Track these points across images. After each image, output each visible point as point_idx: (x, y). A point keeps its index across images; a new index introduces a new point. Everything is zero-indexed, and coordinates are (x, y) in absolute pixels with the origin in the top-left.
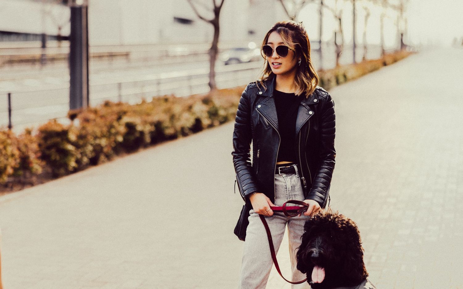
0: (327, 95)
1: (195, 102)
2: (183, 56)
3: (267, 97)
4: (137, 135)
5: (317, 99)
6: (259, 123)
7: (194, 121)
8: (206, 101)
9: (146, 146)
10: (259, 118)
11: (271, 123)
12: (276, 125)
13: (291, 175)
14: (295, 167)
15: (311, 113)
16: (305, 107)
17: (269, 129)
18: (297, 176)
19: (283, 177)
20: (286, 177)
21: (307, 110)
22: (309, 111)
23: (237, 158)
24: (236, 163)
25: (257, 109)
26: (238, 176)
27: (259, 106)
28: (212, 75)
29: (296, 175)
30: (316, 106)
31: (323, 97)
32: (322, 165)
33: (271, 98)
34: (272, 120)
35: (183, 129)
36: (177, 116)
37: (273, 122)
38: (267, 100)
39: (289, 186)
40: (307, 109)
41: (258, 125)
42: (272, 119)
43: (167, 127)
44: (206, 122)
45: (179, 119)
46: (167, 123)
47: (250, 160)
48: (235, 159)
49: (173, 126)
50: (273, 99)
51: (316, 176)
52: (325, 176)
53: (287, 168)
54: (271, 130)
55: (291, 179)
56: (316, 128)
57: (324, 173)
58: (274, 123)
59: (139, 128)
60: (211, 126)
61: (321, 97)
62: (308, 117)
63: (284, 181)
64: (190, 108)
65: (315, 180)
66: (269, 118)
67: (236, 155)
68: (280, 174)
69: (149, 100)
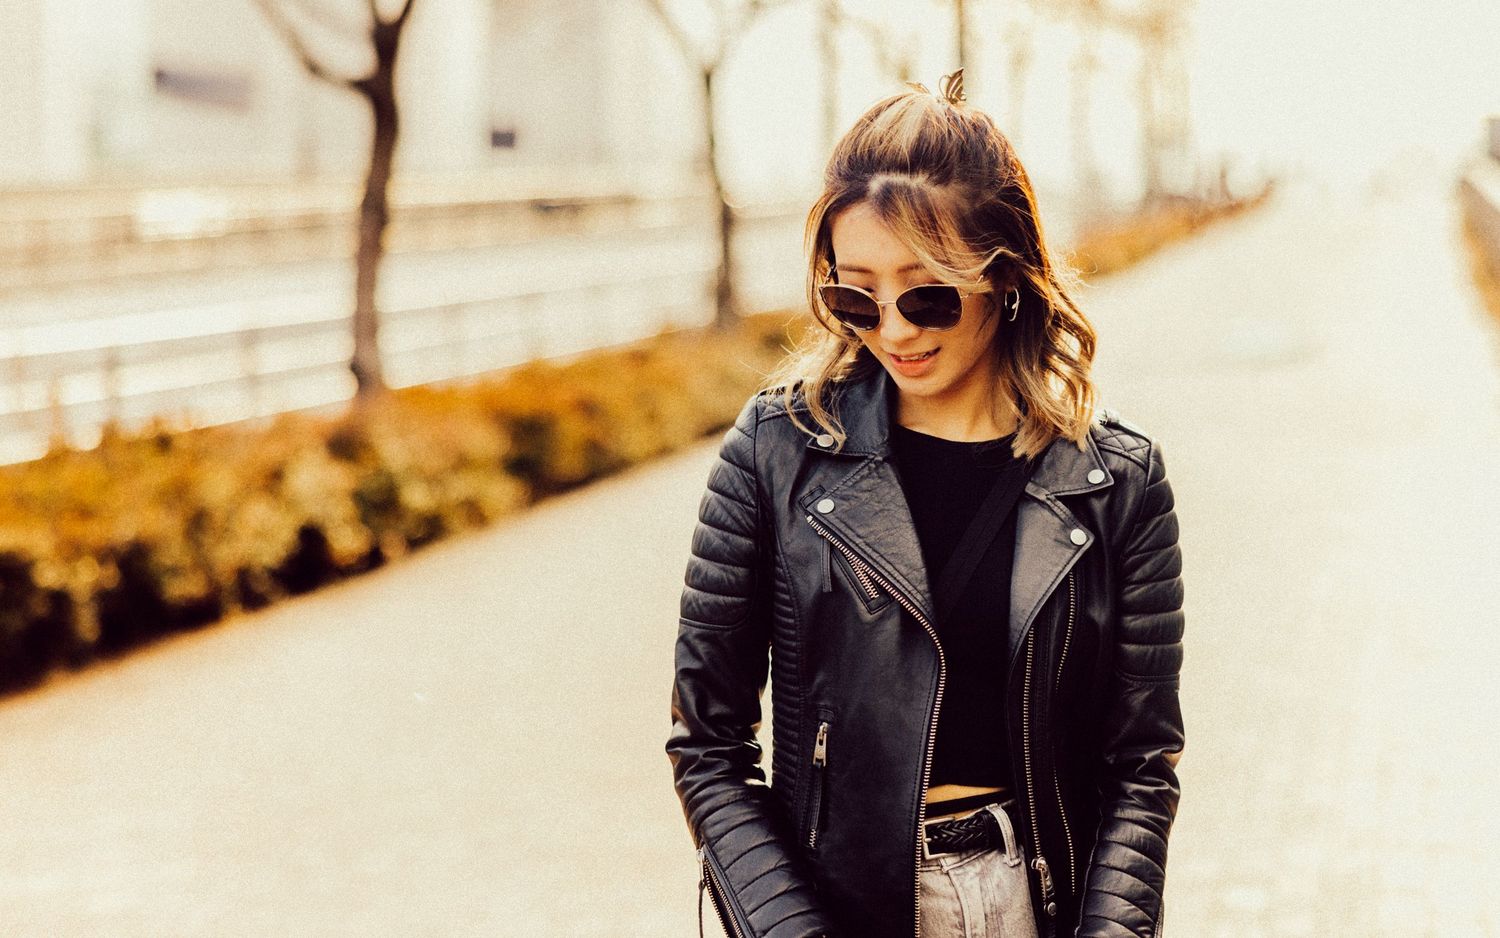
0: (1149, 452)
1: (297, 450)
2: (205, 242)
3: (861, 459)
4: (39, 608)
5: (1103, 470)
6: (828, 588)
7: (295, 537)
8: (345, 445)
9: (78, 657)
10: (827, 565)
11: (894, 587)
12: (919, 597)
13: (982, 856)
14: (1000, 815)
15: (1079, 536)
16: (1050, 510)
17: (881, 618)
18: (1011, 856)
19: (946, 869)
20: (960, 871)
21: (1057, 520)
22: (1067, 527)
23: (703, 768)
24: (701, 794)
25: (815, 518)
26: (716, 858)
27: (825, 506)
28: (366, 325)
29: (1006, 858)
30: (1098, 505)
31: (1129, 458)
32: (1123, 807)
33: (879, 464)
34: (896, 575)
35: (244, 575)
36: (219, 516)
37: (905, 583)
38: (862, 478)
39: (975, 916)
40: (1057, 515)
41: (821, 596)
42: (897, 566)
43: (175, 571)
44: (347, 541)
45: (226, 533)
46: (173, 552)
47: (761, 775)
48: (692, 773)
49: (203, 565)
50: (889, 471)
51: (1096, 865)
52: (1140, 860)
53: (962, 822)
54: (892, 625)
55: (982, 875)
56: (1099, 615)
57: (1133, 847)
58: (910, 588)
59: (48, 576)
60: (373, 560)
61: (1122, 459)
62: (1064, 562)
63: (951, 890)
64: (273, 479)
65: (1089, 885)
66: (883, 562)
67: (695, 757)
68: (928, 856)
69: (87, 439)
